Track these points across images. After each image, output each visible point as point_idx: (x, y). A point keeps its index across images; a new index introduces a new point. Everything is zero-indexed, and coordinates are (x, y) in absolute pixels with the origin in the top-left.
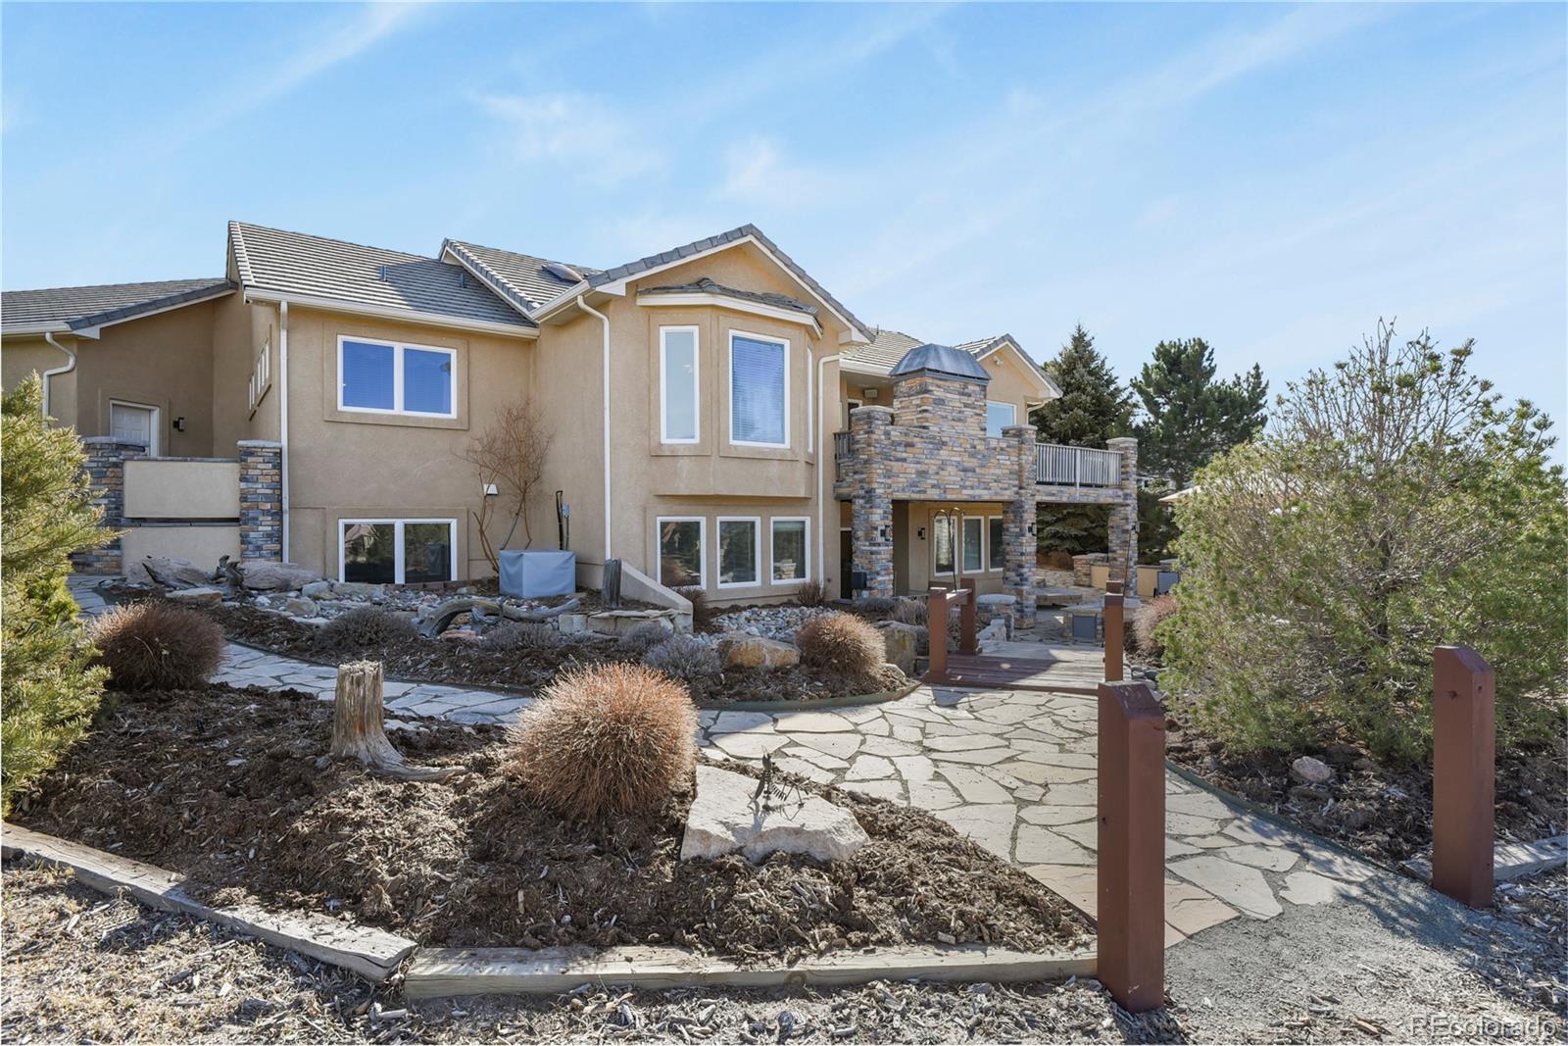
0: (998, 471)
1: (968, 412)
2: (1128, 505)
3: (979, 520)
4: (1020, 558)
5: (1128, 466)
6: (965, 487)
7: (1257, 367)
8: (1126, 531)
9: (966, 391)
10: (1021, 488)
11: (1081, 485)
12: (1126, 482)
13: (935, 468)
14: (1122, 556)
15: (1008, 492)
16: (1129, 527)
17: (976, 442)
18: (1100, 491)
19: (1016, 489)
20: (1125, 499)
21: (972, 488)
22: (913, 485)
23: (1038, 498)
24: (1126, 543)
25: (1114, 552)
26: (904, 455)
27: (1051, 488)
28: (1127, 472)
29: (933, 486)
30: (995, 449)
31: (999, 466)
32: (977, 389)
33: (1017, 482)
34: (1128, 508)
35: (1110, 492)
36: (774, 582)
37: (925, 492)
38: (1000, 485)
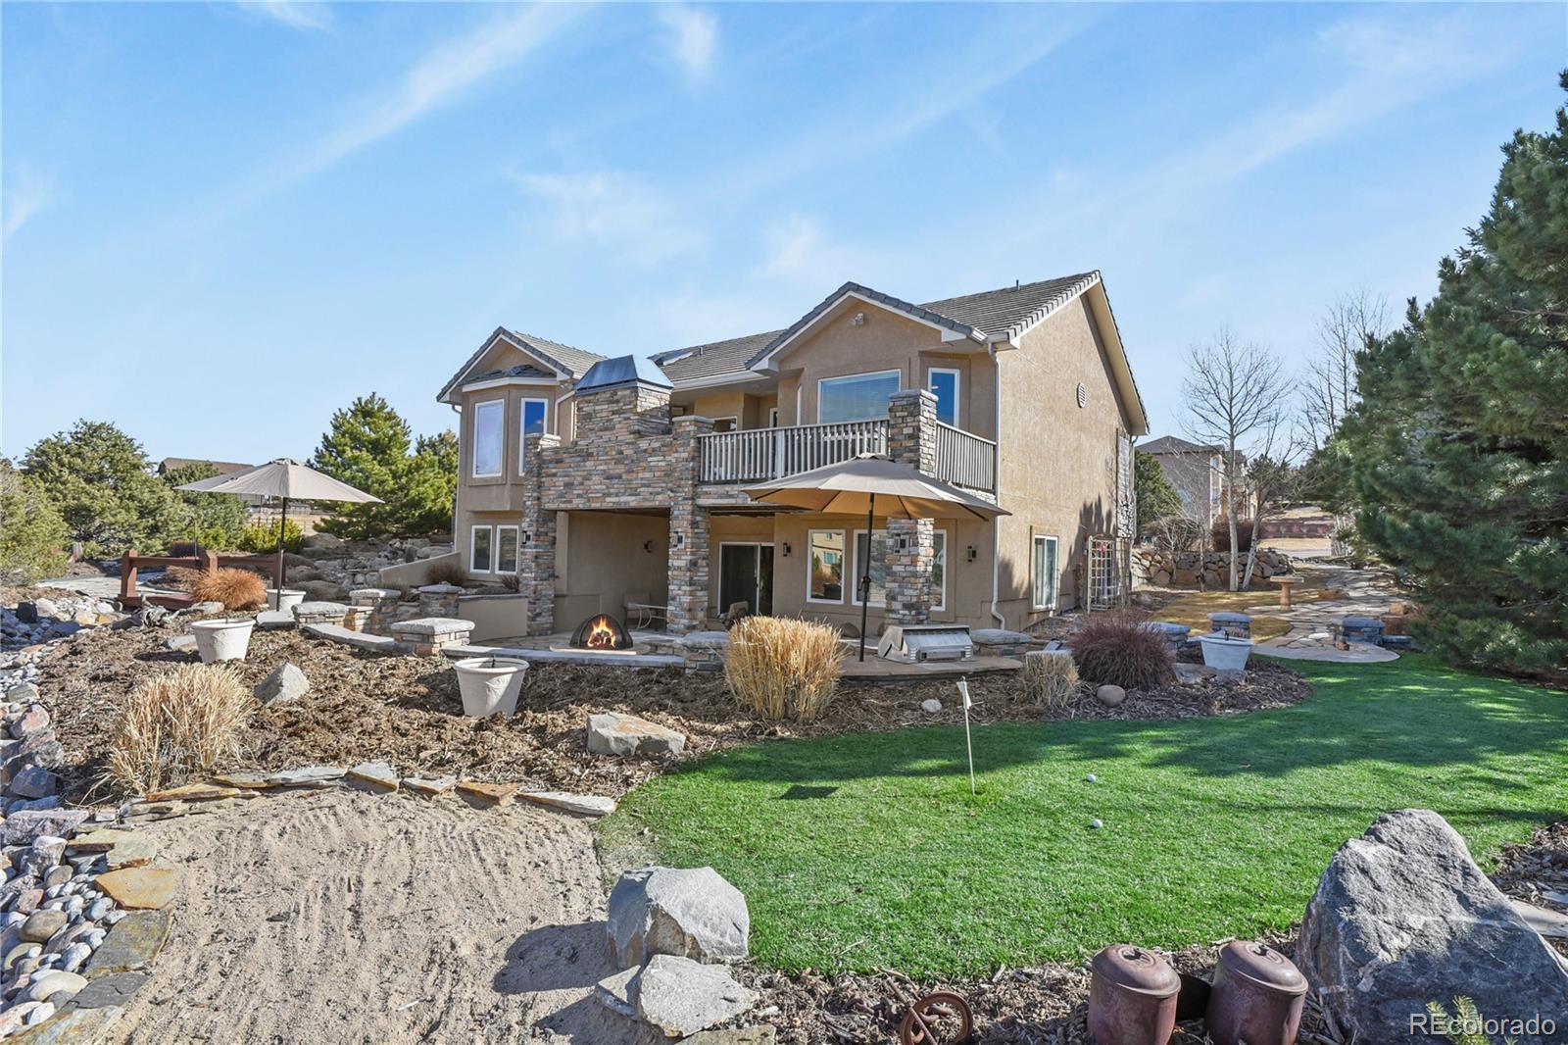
0: (648, 475)
1: (616, 418)
6: (609, 495)
10: (672, 491)
13: (579, 479)
15: (660, 497)
17: (623, 448)
19: (669, 493)
21: (617, 495)
22: (561, 496)
26: (554, 471)
27: (728, 488)
29: (579, 496)
30: (645, 451)
31: (651, 469)
37: (570, 502)
38: (651, 490)
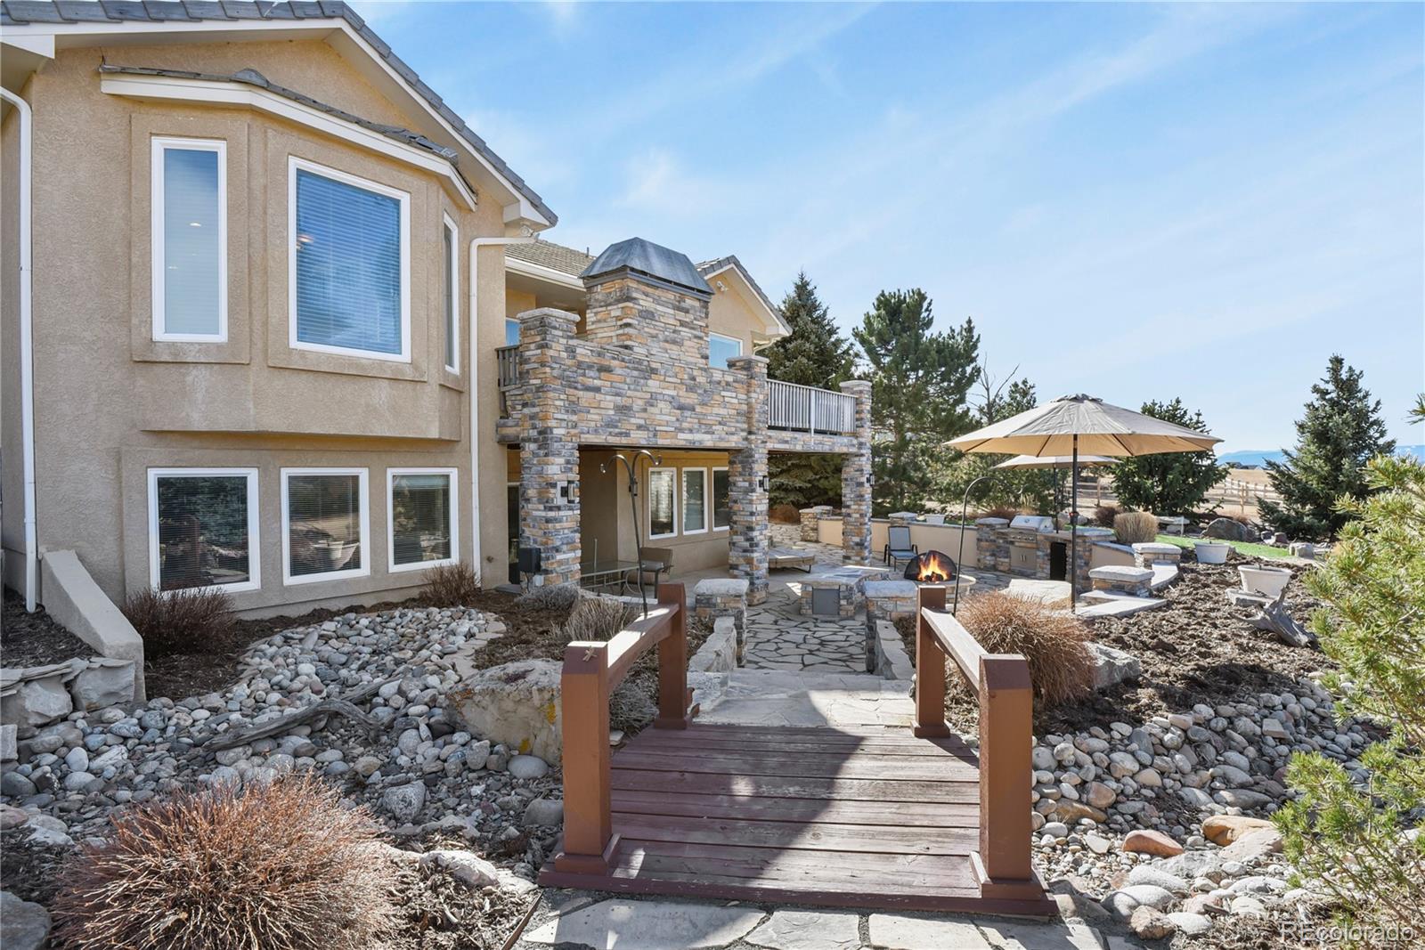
0: (723, 411)
1: (686, 332)
2: (862, 455)
3: (702, 472)
4: (749, 519)
5: (862, 411)
6: (681, 430)
7: (969, 322)
8: (861, 484)
9: (683, 304)
10: (750, 433)
11: (817, 432)
12: (861, 430)
13: (640, 402)
14: (857, 511)
15: (735, 438)
16: (864, 479)
17: (695, 373)
18: (836, 439)
19: (744, 434)
20: (860, 448)
21: (691, 431)
22: (610, 424)
23: (770, 446)
24: (861, 497)
25: (848, 507)
26: (597, 383)
27: (784, 434)
28: (862, 419)
29: (639, 427)
30: (719, 383)
31: (724, 404)
32: (697, 304)
33: (745, 426)
34: (863, 459)
35: (845, 440)
36: (394, 568)
37: (627, 435)
38: (725, 428)
